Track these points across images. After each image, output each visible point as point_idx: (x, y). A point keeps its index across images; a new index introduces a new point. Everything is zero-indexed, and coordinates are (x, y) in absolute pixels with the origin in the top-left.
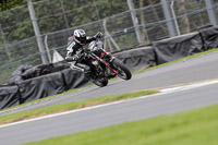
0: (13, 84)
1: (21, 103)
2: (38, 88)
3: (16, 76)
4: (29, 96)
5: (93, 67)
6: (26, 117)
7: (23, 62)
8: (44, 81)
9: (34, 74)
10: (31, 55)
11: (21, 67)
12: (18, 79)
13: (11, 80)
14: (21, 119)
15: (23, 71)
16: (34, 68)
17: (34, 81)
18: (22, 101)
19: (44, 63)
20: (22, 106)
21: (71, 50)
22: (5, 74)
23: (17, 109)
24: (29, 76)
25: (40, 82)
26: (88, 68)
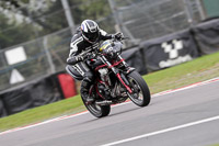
21: (76, 49)
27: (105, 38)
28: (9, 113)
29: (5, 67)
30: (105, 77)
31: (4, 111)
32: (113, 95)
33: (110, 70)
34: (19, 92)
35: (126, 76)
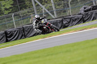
0: (80, 14)
1: (83, 22)
2: (91, 16)
3: (82, 11)
4: (87, 20)
6: (85, 29)
7: (85, 5)
8: (94, 13)
9: (90, 10)
10: (88, 2)
11: (84, 6)
12: (82, 12)
13: (79, 12)
14: (83, 30)
15: (85, 8)
16: (90, 7)
17: (89, 12)
18: (84, 22)
19: (94, 5)
20: (84, 24)
22: (77, 9)
23: (82, 25)
24: (88, 11)
25: (92, 13)
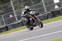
5: (29, 20)
21: (24, 13)
26: (28, 20)
27: (31, 11)
28: (54, 17)
29: (53, 4)
30: (31, 20)
31: (53, 16)
32: (34, 25)
33: (32, 19)
34: (57, 11)
35: (37, 20)
